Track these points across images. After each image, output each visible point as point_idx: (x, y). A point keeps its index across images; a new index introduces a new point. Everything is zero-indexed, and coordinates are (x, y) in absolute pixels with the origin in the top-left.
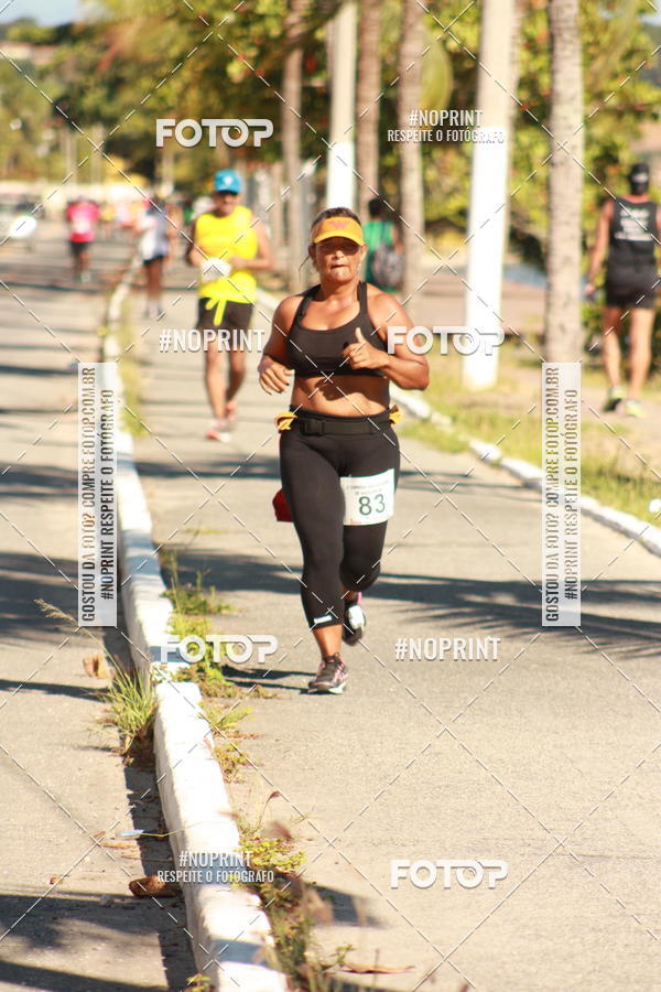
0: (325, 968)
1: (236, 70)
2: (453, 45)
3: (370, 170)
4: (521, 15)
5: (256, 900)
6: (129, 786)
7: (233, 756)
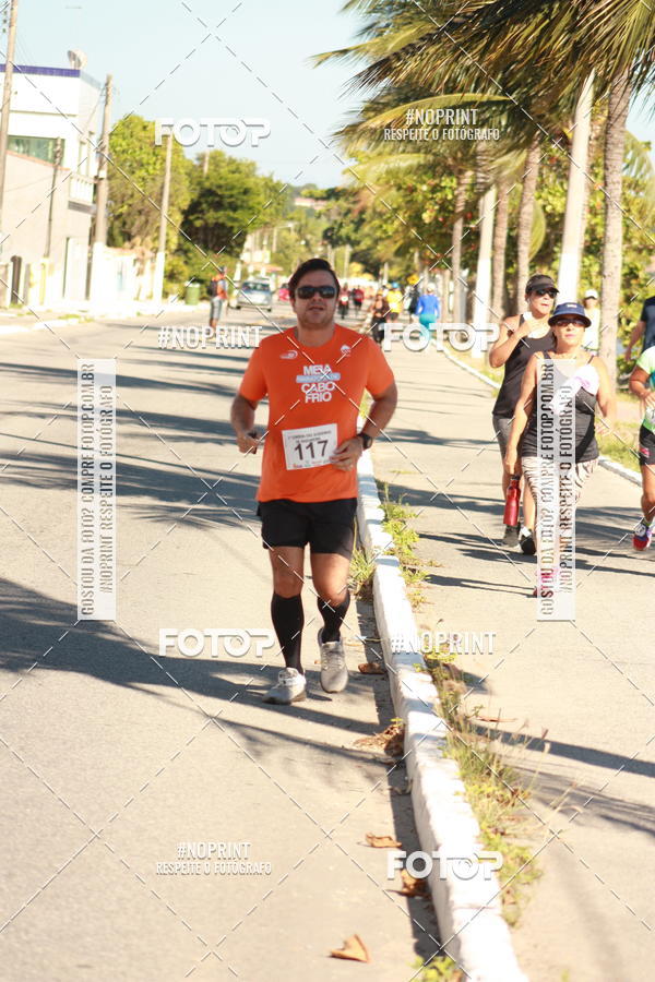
0: (467, 717)
1: (427, 217)
2: (549, 209)
3: (500, 276)
4: (588, 194)
5: (430, 678)
6: (358, 612)
7: (418, 598)
